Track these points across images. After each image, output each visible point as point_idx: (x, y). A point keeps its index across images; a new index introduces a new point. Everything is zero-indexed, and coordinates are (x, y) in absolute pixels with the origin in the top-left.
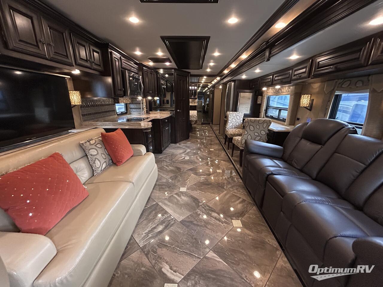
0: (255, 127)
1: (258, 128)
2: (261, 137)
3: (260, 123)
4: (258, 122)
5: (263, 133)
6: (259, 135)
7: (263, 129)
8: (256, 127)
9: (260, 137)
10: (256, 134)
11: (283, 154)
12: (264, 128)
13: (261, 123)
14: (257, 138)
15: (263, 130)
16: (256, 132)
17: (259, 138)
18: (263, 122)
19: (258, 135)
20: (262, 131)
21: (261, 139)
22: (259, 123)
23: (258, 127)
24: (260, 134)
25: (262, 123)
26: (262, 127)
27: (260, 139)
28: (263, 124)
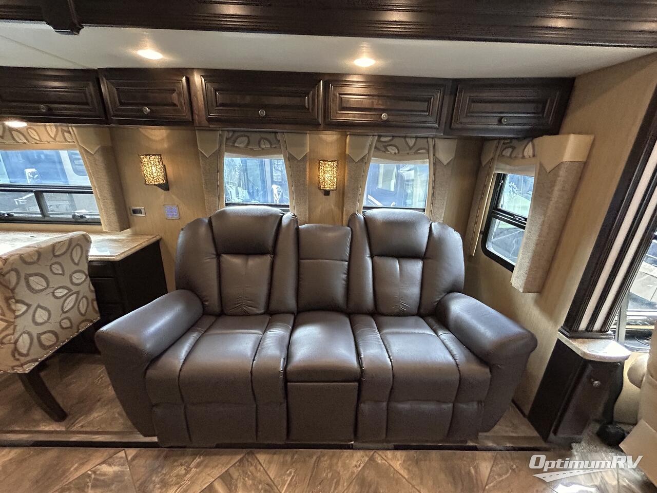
0: (48, 274)
1: (60, 272)
2: (78, 293)
3: (58, 256)
4: (54, 253)
5: (80, 278)
6: (70, 290)
7: (76, 268)
8: (51, 270)
9: (75, 296)
10: (60, 293)
11: (203, 304)
12: (77, 264)
13: (62, 254)
14: (67, 301)
15: (76, 272)
16: (56, 286)
17: (74, 299)
18: (67, 250)
19: (66, 291)
20: (75, 275)
21: (80, 298)
22: (55, 256)
23: (57, 269)
24: (70, 286)
25: (65, 253)
26: (73, 265)
27: (76, 300)
28: (71, 253)
